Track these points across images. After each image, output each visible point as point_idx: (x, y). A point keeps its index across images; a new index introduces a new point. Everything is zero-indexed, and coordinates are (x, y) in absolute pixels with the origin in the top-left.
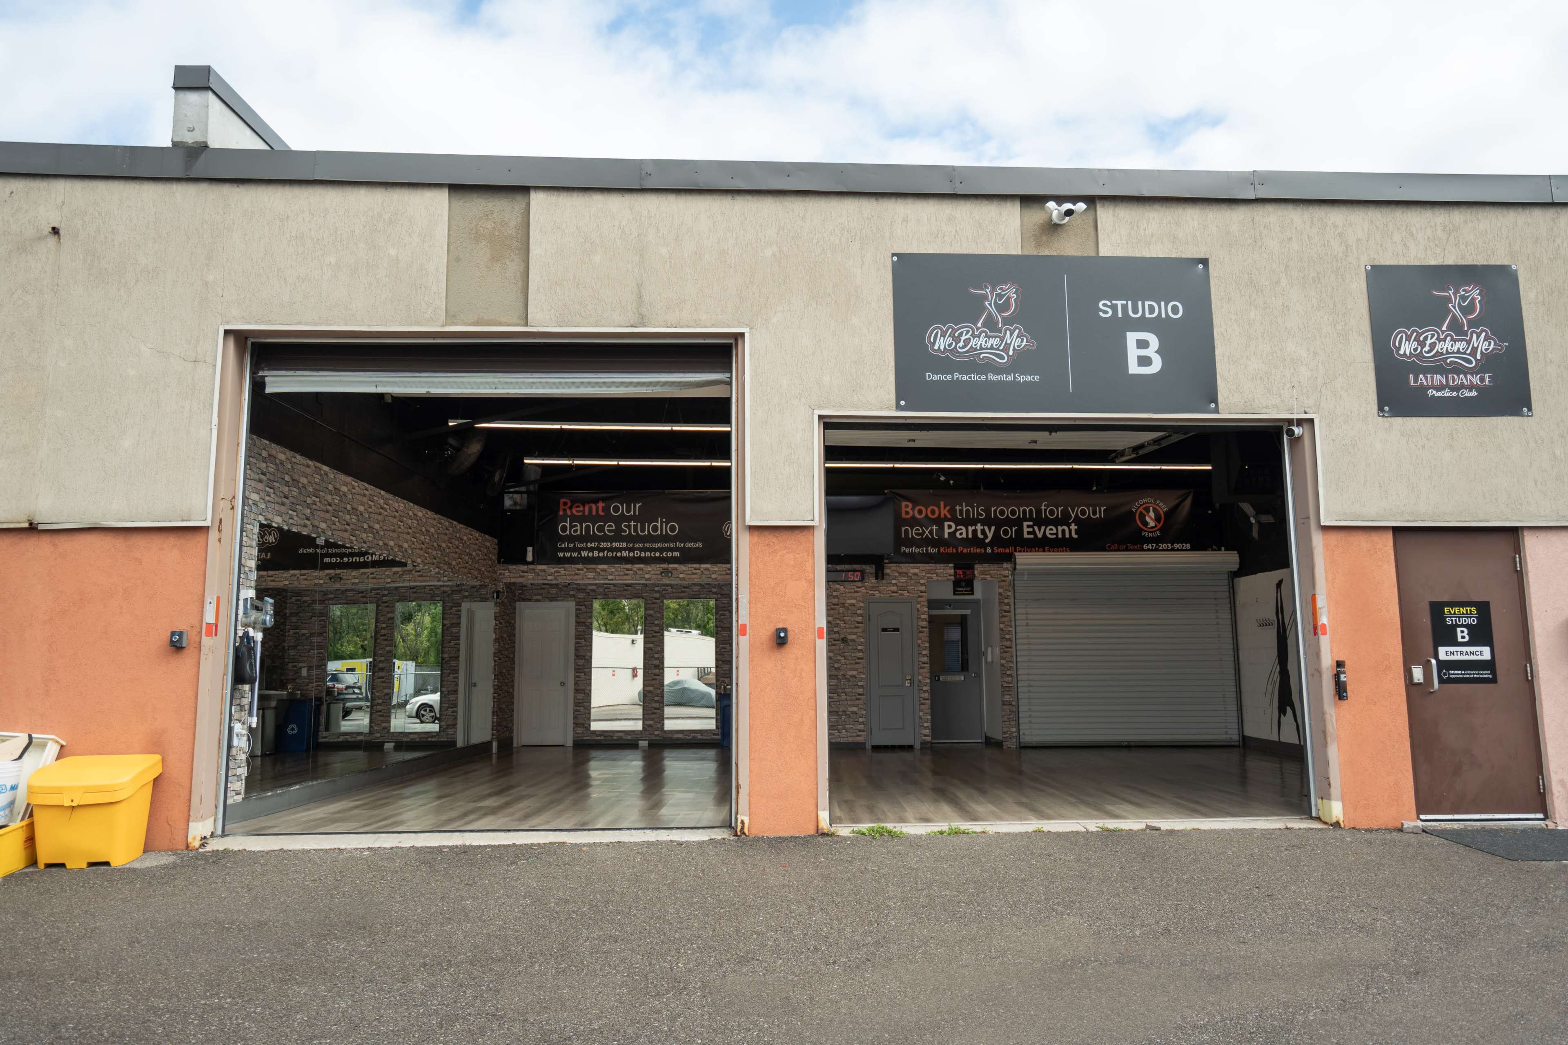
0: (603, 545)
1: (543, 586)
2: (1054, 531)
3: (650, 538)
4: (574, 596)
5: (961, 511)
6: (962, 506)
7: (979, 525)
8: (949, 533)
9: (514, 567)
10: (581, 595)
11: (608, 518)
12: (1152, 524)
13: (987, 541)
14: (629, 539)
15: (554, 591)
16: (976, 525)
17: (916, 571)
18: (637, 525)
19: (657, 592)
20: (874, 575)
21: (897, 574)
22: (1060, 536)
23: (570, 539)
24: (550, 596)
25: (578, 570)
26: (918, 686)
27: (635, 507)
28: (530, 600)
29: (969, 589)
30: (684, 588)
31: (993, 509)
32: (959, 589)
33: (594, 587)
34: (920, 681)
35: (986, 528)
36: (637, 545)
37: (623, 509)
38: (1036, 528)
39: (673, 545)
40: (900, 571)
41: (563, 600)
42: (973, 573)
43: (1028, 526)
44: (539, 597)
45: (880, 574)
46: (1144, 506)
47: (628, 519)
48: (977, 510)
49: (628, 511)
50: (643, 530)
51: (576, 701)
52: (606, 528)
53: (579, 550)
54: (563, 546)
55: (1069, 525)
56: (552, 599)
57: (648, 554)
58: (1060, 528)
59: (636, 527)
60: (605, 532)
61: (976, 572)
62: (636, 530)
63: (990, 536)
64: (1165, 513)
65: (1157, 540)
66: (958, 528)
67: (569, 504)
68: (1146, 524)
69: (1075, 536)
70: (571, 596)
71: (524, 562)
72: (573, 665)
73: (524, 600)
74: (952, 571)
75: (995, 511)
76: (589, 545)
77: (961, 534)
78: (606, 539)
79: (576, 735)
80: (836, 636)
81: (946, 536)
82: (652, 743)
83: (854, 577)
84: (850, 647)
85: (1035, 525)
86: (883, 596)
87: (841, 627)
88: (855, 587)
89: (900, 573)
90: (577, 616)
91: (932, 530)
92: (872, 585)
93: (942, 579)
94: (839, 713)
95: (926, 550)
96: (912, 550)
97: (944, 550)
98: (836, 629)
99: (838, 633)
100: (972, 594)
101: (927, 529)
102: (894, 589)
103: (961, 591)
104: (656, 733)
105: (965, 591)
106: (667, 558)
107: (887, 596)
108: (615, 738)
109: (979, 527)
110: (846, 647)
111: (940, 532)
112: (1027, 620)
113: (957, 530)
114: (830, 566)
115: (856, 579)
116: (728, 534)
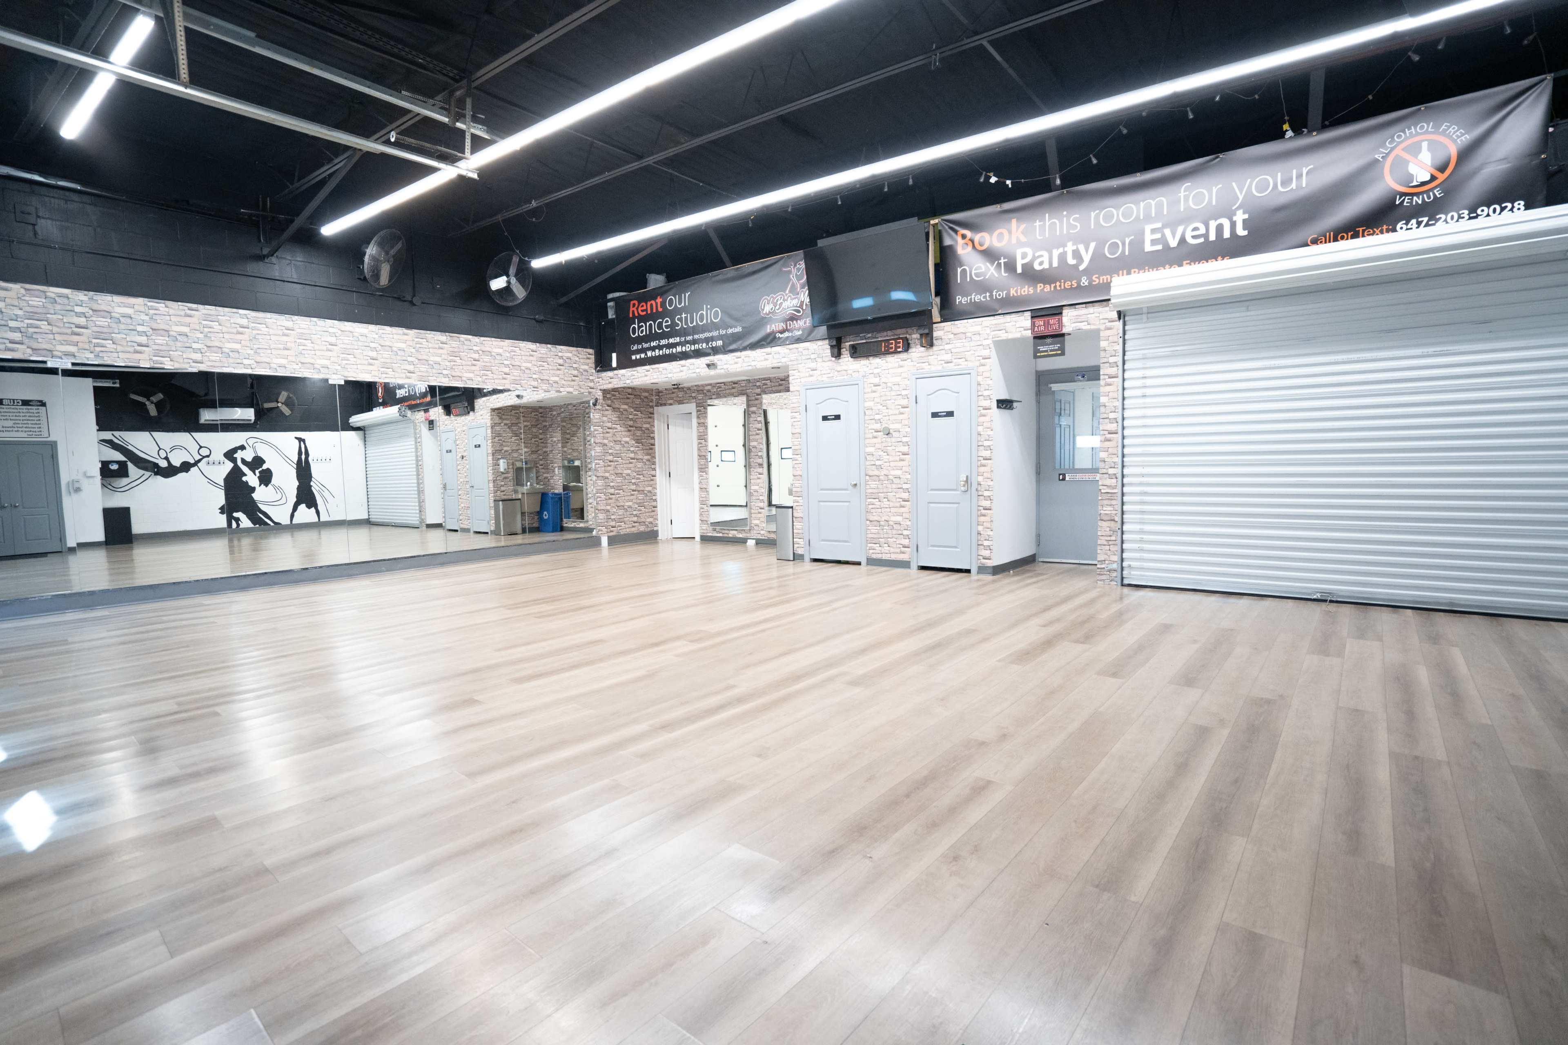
0: (663, 342)
2: (1203, 231)
3: (698, 329)
4: (694, 398)
6: (1044, 221)
7: (1070, 244)
8: (1023, 265)
10: (700, 396)
11: (665, 313)
12: (1424, 176)
13: (1081, 268)
14: (682, 332)
15: (681, 394)
16: (1064, 246)
17: (977, 329)
18: (687, 316)
19: (758, 387)
20: (919, 341)
22: (1213, 238)
23: (640, 340)
24: (678, 399)
25: (647, 371)
26: (977, 490)
28: (665, 405)
29: (1057, 346)
30: (782, 380)
31: (1095, 216)
32: (1041, 348)
33: (709, 387)
34: (979, 484)
35: (1081, 248)
36: (688, 339)
37: (676, 301)
38: (1170, 231)
39: (717, 333)
41: (688, 403)
42: (1062, 320)
43: (1153, 231)
44: (671, 401)
45: (929, 341)
47: (680, 312)
49: (680, 302)
50: (692, 322)
52: (664, 324)
53: (645, 351)
54: (635, 348)
55: (1231, 216)
56: (680, 402)
57: (696, 346)
58: (1213, 225)
59: (686, 319)
60: (663, 329)
61: (1066, 319)
62: (686, 322)
63: (1087, 258)
66: (1037, 255)
67: (636, 305)
69: (1241, 233)
73: (661, 405)
74: (1028, 323)
75: (1099, 217)
76: (653, 344)
77: (1041, 263)
78: (664, 335)
79: (702, 531)
80: (878, 426)
81: (1019, 270)
82: (759, 542)
83: (897, 347)
84: (893, 440)
85: (1164, 226)
86: (933, 368)
87: (884, 414)
88: (899, 360)
89: (955, 334)
90: (698, 417)
91: (999, 265)
92: (919, 355)
93: (1011, 336)
94: (881, 523)
95: (991, 296)
96: (971, 299)
97: (1016, 292)
98: (877, 417)
99: (879, 421)
100: (1063, 354)
101: (992, 264)
102: (948, 357)
103: (1046, 351)
104: (762, 532)
105: (1051, 351)
106: (713, 348)
107: (940, 368)
108: (730, 535)
109: (1070, 248)
110: (889, 440)
111: (1010, 267)
112: (1145, 387)
113: (1034, 258)
114: (870, 335)
115: (899, 350)
116: (764, 312)
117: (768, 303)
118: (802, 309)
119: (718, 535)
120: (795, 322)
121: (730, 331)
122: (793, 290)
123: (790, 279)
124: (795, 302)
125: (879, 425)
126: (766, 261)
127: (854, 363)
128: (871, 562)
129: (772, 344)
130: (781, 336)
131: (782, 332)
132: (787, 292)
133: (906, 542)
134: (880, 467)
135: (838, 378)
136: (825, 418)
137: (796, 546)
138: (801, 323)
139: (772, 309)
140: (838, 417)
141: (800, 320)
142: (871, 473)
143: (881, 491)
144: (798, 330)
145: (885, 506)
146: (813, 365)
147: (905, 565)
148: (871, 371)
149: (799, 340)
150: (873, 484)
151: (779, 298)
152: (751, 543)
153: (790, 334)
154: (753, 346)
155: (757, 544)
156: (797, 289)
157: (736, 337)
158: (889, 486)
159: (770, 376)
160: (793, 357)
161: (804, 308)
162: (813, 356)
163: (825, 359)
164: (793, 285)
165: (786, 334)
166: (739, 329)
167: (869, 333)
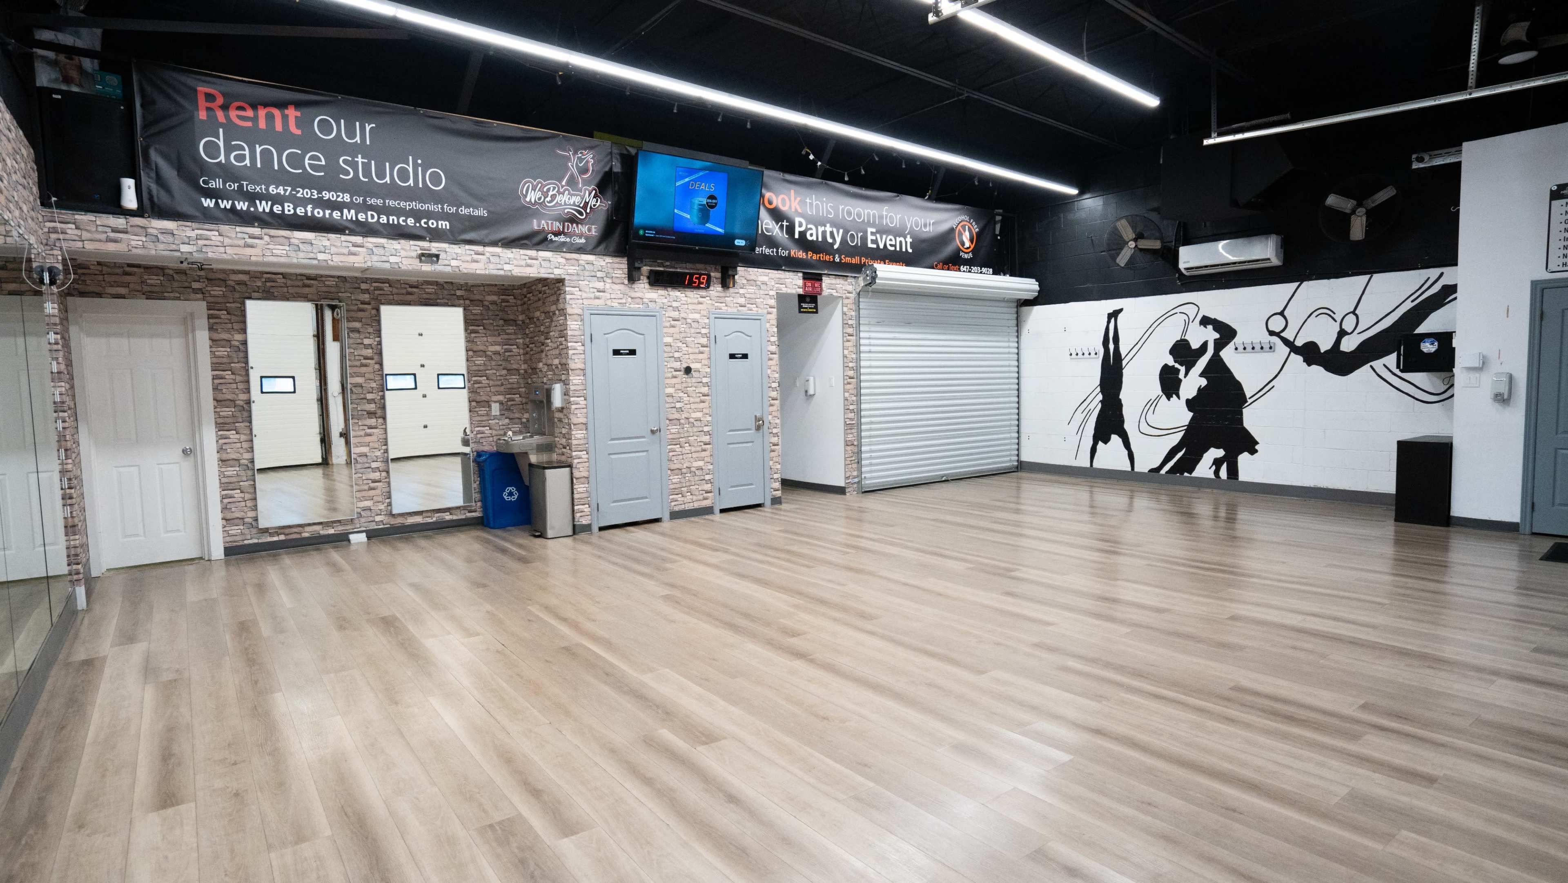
0: (302, 193)
1: (128, 269)
2: (893, 243)
3: (393, 191)
4: (198, 290)
5: (811, 204)
6: (812, 200)
7: (828, 223)
8: (800, 233)
9: (90, 217)
10: (217, 291)
11: (308, 142)
12: (967, 244)
13: (836, 247)
14: (353, 187)
15: (154, 280)
16: (825, 224)
17: (765, 279)
18: (369, 164)
19: (366, 291)
20: (720, 280)
21: (745, 282)
22: (898, 249)
23: (229, 172)
24: (146, 288)
25: (252, 237)
26: (768, 427)
27: (363, 129)
28: (99, 295)
29: (813, 305)
30: (411, 287)
31: (841, 208)
32: (804, 305)
33: (244, 278)
34: (769, 422)
35: (835, 230)
36: (372, 201)
37: (338, 129)
38: (878, 236)
39: (437, 208)
40: (749, 277)
41: (178, 299)
42: (821, 285)
43: (872, 233)
44: (122, 291)
45: (726, 281)
46: (961, 224)
47: (354, 150)
48: (827, 207)
49: (351, 134)
50: (381, 175)
51: (224, 480)
52: (307, 161)
53: (252, 198)
54: (215, 184)
55: (905, 238)
56: (151, 295)
57: (393, 219)
58: (898, 239)
59: (367, 168)
60: (304, 168)
61: (824, 285)
62: (367, 172)
63: (838, 240)
64: (977, 233)
65: (970, 263)
66: (809, 227)
67: (220, 100)
68: (963, 244)
69: (910, 251)
70: (195, 291)
71: (114, 206)
72: (212, 416)
73: (84, 295)
74: (800, 282)
75: (843, 210)
76: (272, 190)
77: (811, 235)
78: (306, 181)
79: (228, 539)
80: (677, 365)
81: (797, 236)
82: (371, 535)
83: (700, 283)
84: (694, 380)
85: (877, 232)
86: (730, 310)
87: (683, 352)
88: (699, 296)
89: (748, 280)
90: (211, 329)
91: (782, 226)
92: (718, 294)
93: (789, 291)
94: (683, 470)
95: (777, 252)
96: (762, 250)
97: (795, 253)
98: (677, 355)
99: (678, 360)
100: (816, 312)
101: (777, 224)
102: (742, 301)
103: (806, 308)
104: (378, 518)
105: (810, 308)
106: (428, 229)
107: (735, 310)
108: (306, 535)
109: (828, 229)
110: (689, 380)
111: (790, 230)
112: (870, 345)
113: (807, 229)
114: (668, 263)
115: (702, 286)
116: (528, 199)
117: (534, 189)
118: (586, 211)
119: (275, 539)
120: (574, 225)
121: (464, 211)
122: (572, 182)
123: (568, 168)
124: (576, 200)
125: (679, 363)
126: (530, 130)
127: (650, 291)
128: (675, 515)
129: (540, 247)
130: (556, 239)
131: (557, 234)
132: (564, 183)
133: (708, 487)
134: (680, 410)
135: (632, 306)
136: (616, 352)
137: (578, 515)
138: (584, 229)
139: (540, 199)
140: (632, 352)
141: (582, 224)
142: (672, 417)
143: (682, 436)
144: (580, 237)
145: (686, 452)
146: (600, 285)
147: (708, 511)
148: (669, 304)
149: (581, 250)
150: (674, 429)
151: (551, 188)
152: (358, 539)
153: (568, 240)
154: (510, 243)
155: (369, 538)
156: (578, 183)
157: (477, 224)
158: (690, 430)
159: (390, 278)
160: (572, 270)
161: (588, 211)
162: (599, 274)
163: (615, 280)
164: (572, 176)
165: (562, 239)
166: (481, 212)
167: (667, 261)
